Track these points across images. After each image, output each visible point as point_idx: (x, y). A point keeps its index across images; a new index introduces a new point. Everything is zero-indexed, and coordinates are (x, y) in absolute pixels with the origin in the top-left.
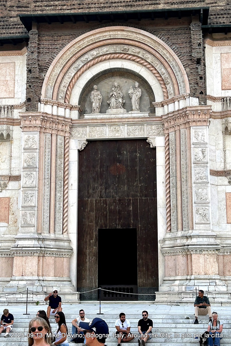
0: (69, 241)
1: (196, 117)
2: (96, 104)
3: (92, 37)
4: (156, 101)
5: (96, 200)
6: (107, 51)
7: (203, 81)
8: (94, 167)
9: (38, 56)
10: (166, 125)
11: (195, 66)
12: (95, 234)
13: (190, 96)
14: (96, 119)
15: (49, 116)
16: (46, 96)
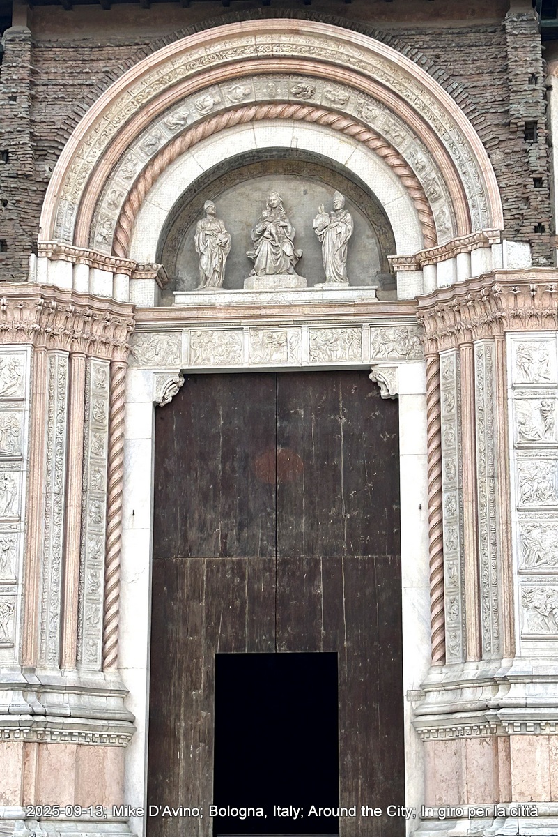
0: (124, 693)
1: (523, 304)
2: (210, 261)
3: (201, 53)
4: (399, 254)
5: (209, 564)
6: (246, 96)
7: (544, 190)
8: (204, 457)
9: (30, 110)
10: (430, 327)
11: (519, 145)
12: (206, 670)
13: (503, 236)
14: (212, 307)
15: (63, 297)
16: (54, 235)
